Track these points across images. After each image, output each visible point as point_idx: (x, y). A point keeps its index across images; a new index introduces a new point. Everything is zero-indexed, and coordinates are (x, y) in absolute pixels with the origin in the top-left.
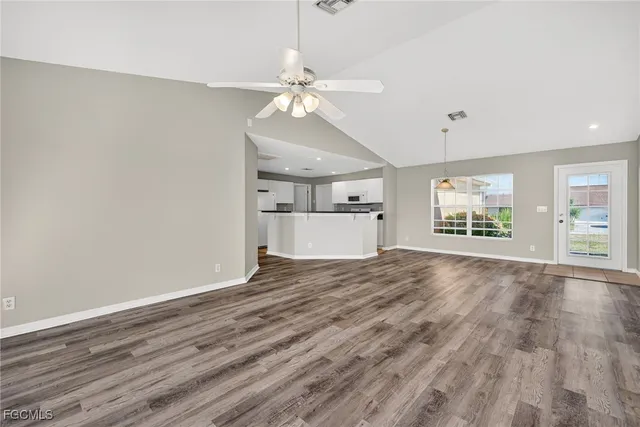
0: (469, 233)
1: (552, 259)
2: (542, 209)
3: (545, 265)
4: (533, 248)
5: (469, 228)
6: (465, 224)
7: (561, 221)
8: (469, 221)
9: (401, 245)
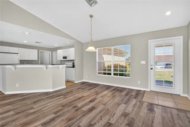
0: (112, 74)
1: (148, 88)
2: (143, 62)
3: (145, 91)
4: (139, 82)
5: (112, 72)
6: (111, 70)
7: (152, 69)
8: (112, 69)
9: (85, 80)
